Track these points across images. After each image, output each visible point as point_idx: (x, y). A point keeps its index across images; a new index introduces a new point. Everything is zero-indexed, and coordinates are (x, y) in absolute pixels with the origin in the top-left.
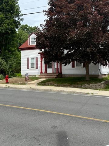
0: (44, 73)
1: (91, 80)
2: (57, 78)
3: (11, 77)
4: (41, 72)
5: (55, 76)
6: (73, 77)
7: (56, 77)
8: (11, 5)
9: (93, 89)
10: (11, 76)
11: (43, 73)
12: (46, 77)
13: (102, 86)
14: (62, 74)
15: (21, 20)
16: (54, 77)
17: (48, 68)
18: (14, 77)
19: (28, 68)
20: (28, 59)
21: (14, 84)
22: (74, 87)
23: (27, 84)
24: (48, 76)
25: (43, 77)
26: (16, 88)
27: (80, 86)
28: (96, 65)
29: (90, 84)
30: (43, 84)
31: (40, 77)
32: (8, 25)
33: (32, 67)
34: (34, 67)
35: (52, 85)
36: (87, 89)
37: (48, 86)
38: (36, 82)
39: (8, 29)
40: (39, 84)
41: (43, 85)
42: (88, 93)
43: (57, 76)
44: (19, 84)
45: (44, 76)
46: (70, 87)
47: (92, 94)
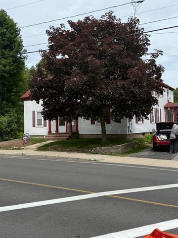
0: (55, 132)
1: (109, 142)
2: (69, 140)
3: (10, 140)
4: (50, 132)
5: (66, 136)
6: (92, 137)
7: (67, 139)
8: (9, 37)
9: (106, 154)
10: (11, 138)
11: (52, 133)
12: (54, 139)
13: (119, 150)
14: (78, 133)
15: (24, 57)
16: (64, 139)
17: (60, 125)
18: (15, 139)
19: (34, 126)
20: (34, 113)
21: (7, 149)
22: (82, 152)
23: (23, 149)
24: (57, 137)
25: (50, 139)
26: (4, 155)
27: (90, 150)
28: (120, 122)
29: (103, 148)
30: (45, 148)
31: (47, 139)
32: (5, 66)
33: (39, 124)
34: (41, 125)
35: (56, 150)
36: (98, 154)
37: (51, 150)
38: (36, 146)
39: (5, 72)
40: (40, 149)
41: (44, 150)
42: (90, 160)
43: (69, 136)
44: (13, 149)
45: (53, 138)
46: (78, 151)
47: (95, 160)
